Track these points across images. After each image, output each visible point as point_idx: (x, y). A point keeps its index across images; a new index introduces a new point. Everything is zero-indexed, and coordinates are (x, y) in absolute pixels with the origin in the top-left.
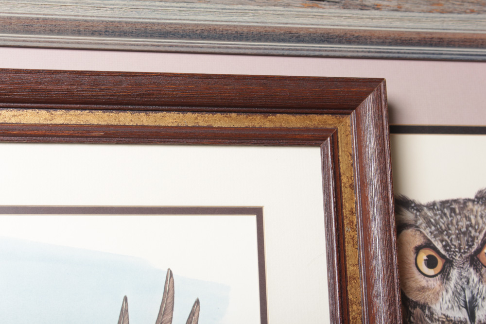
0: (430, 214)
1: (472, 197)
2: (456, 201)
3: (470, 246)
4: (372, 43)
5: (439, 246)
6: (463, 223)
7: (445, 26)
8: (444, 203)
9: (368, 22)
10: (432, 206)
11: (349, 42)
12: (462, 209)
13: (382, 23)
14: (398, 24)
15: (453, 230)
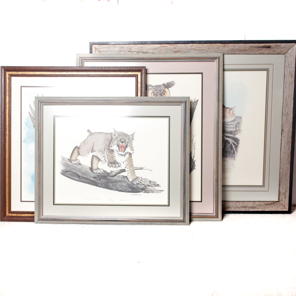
0: (154, 87)
1: (162, 84)
2: (159, 85)
3: (161, 92)
4: (146, 60)
5: (155, 92)
6: (160, 89)
7: (159, 56)
8: (157, 86)
9: (146, 56)
10: (155, 86)
11: (142, 59)
12: (160, 86)
13: (149, 56)
14: (151, 56)
15: (158, 90)
